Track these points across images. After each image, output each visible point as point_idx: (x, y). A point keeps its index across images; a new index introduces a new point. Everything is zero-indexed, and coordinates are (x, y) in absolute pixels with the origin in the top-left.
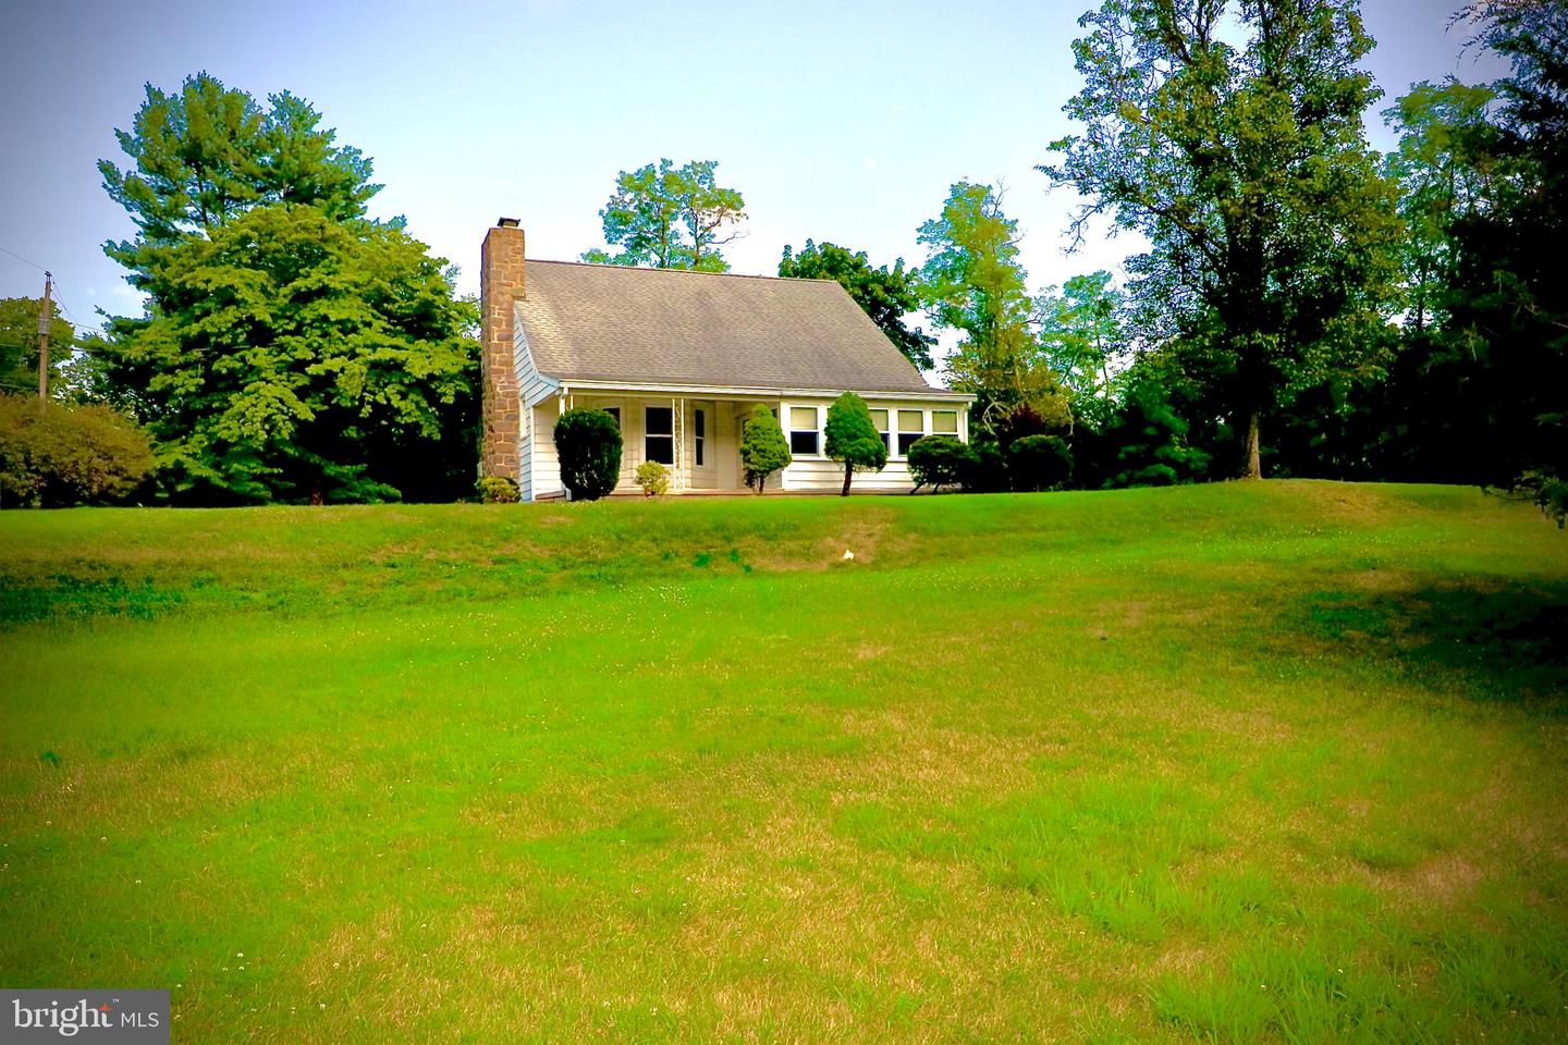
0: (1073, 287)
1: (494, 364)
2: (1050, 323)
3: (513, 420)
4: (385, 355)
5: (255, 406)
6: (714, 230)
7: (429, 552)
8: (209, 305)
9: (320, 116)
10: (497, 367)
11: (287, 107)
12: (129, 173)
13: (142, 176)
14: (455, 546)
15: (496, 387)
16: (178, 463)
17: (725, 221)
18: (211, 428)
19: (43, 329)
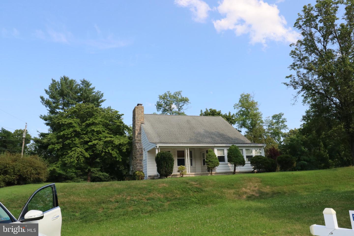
0: (274, 117)
1: (136, 141)
2: (269, 126)
3: (142, 155)
4: (108, 139)
5: (75, 154)
6: (183, 107)
7: (128, 197)
8: (65, 128)
9: (91, 84)
10: (137, 141)
11: (84, 82)
12: (47, 99)
13: (50, 99)
14: (135, 195)
15: (137, 146)
16: (54, 169)
17: (185, 105)
18: (63, 159)
19: (24, 136)
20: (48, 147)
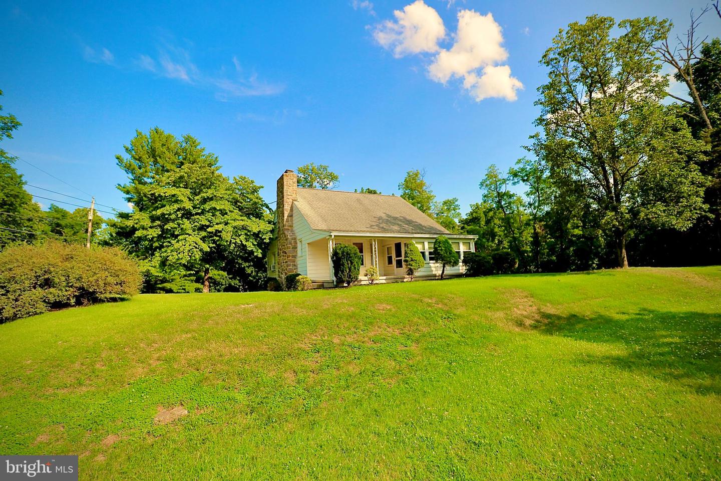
0: (445, 203)
1: (285, 227)
3: (295, 249)
4: (239, 223)
5: (185, 245)
8: (165, 203)
9: (200, 143)
10: (287, 228)
11: (188, 139)
12: (128, 160)
13: (132, 161)
16: (148, 270)
17: (330, 182)
18: (162, 255)
19: (90, 217)
20: (135, 234)
